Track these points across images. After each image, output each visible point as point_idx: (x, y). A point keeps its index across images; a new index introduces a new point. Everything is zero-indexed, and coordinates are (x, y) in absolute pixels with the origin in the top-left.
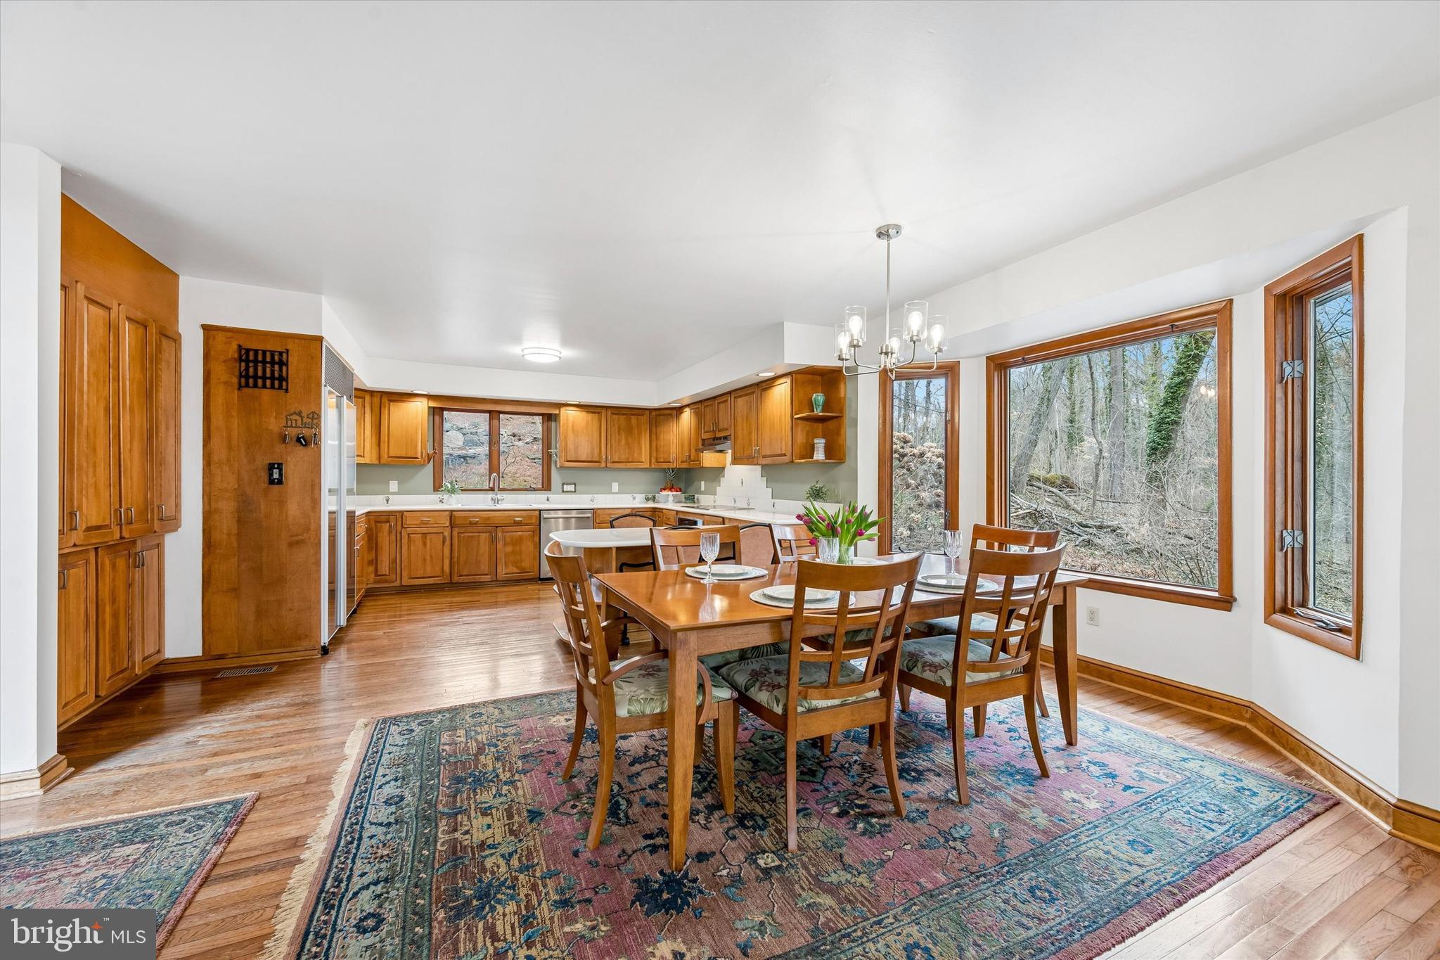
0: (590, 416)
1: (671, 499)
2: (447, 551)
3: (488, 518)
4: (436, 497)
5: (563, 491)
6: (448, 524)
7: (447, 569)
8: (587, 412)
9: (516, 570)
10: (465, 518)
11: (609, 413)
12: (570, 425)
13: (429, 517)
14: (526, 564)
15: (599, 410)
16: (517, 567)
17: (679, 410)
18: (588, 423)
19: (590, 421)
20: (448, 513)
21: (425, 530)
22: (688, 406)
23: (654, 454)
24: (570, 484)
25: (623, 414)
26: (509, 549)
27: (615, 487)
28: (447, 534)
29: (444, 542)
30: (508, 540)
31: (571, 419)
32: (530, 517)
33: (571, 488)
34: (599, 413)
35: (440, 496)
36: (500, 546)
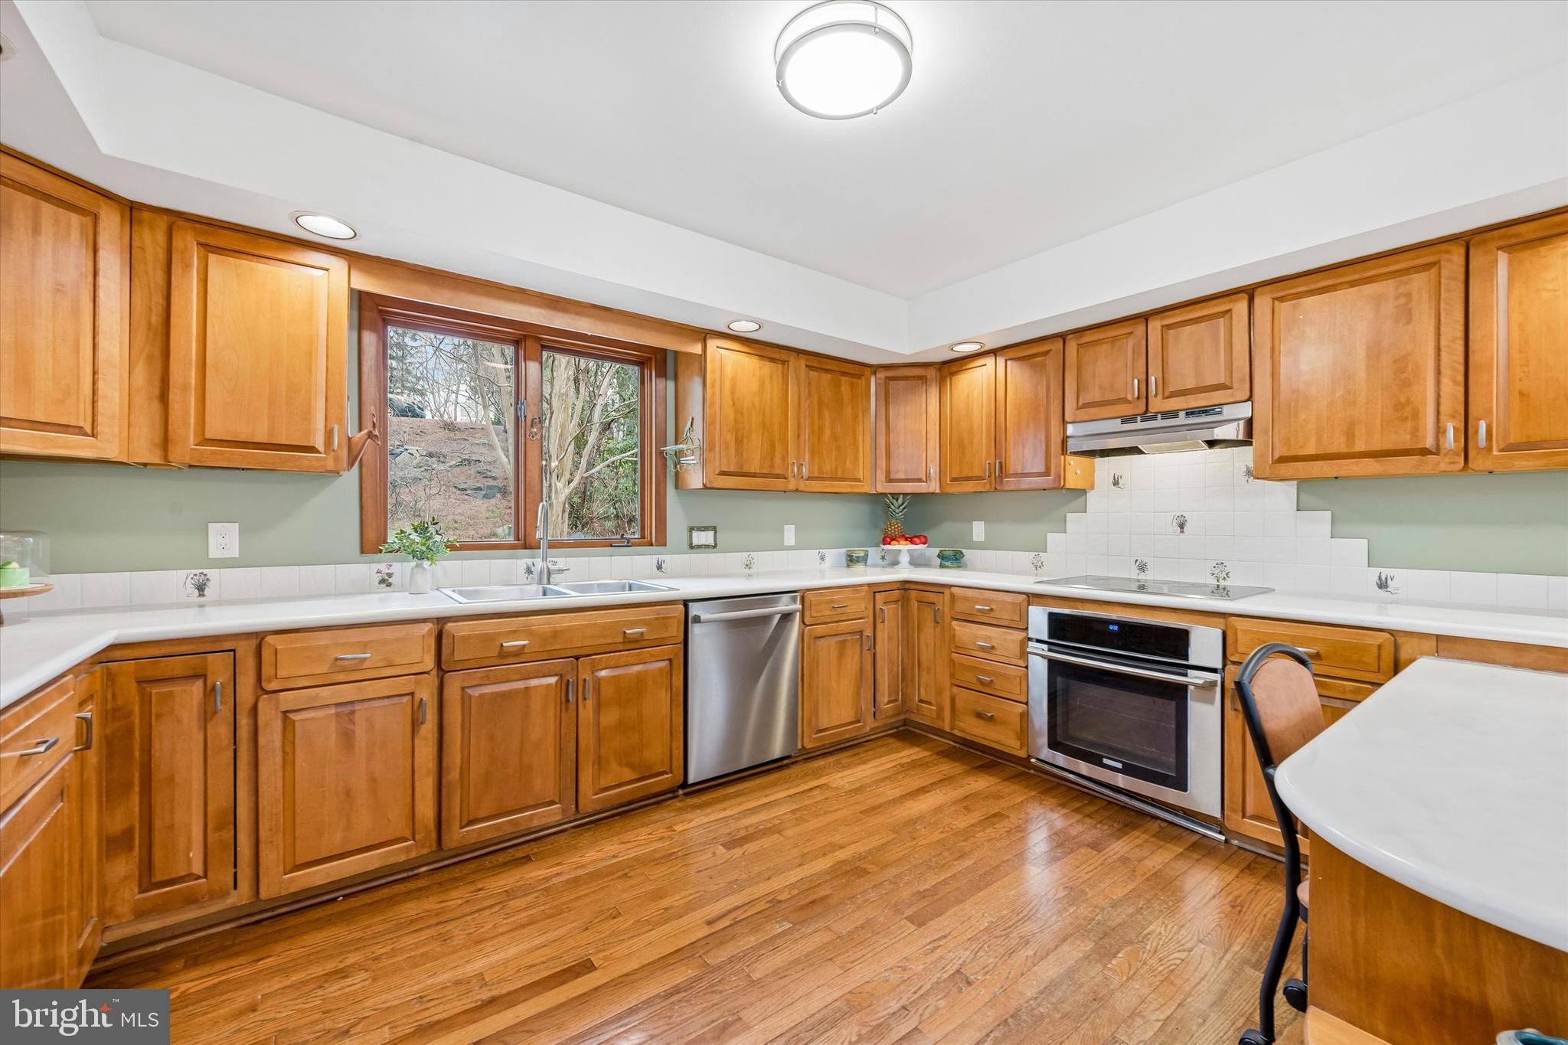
0: (768, 367)
1: (904, 559)
2: (426, 753)
3: (555, 634)
4: (368, 570)
5: (691, 547)
6: (429, 663)
7: (426, 809)
8: (761, 357)
9: (629, 774)
10: (488, 638)
11: (803, 363)
12: (727, 385)
13: (364, 646)
14: (656, 752)
15: (784, 355)
16: (632, 766)
17: (950, 368)
18: (762, 383)
19: (767, 381)
20: (430, 625)
21: (347, 693)
22: (995, 352)
23: (882, 463)
24: (705, 529)
25: (827, 371)
26: (610, 717)
27: (790, 535)
28: (426, 693)
29: (415, 724)
30: (607, 692)
31: (729, 370)
32: (663, 621)
33: (706, 538)
34: (784, 362)
35: (383, 567)
36: (587, 711)
